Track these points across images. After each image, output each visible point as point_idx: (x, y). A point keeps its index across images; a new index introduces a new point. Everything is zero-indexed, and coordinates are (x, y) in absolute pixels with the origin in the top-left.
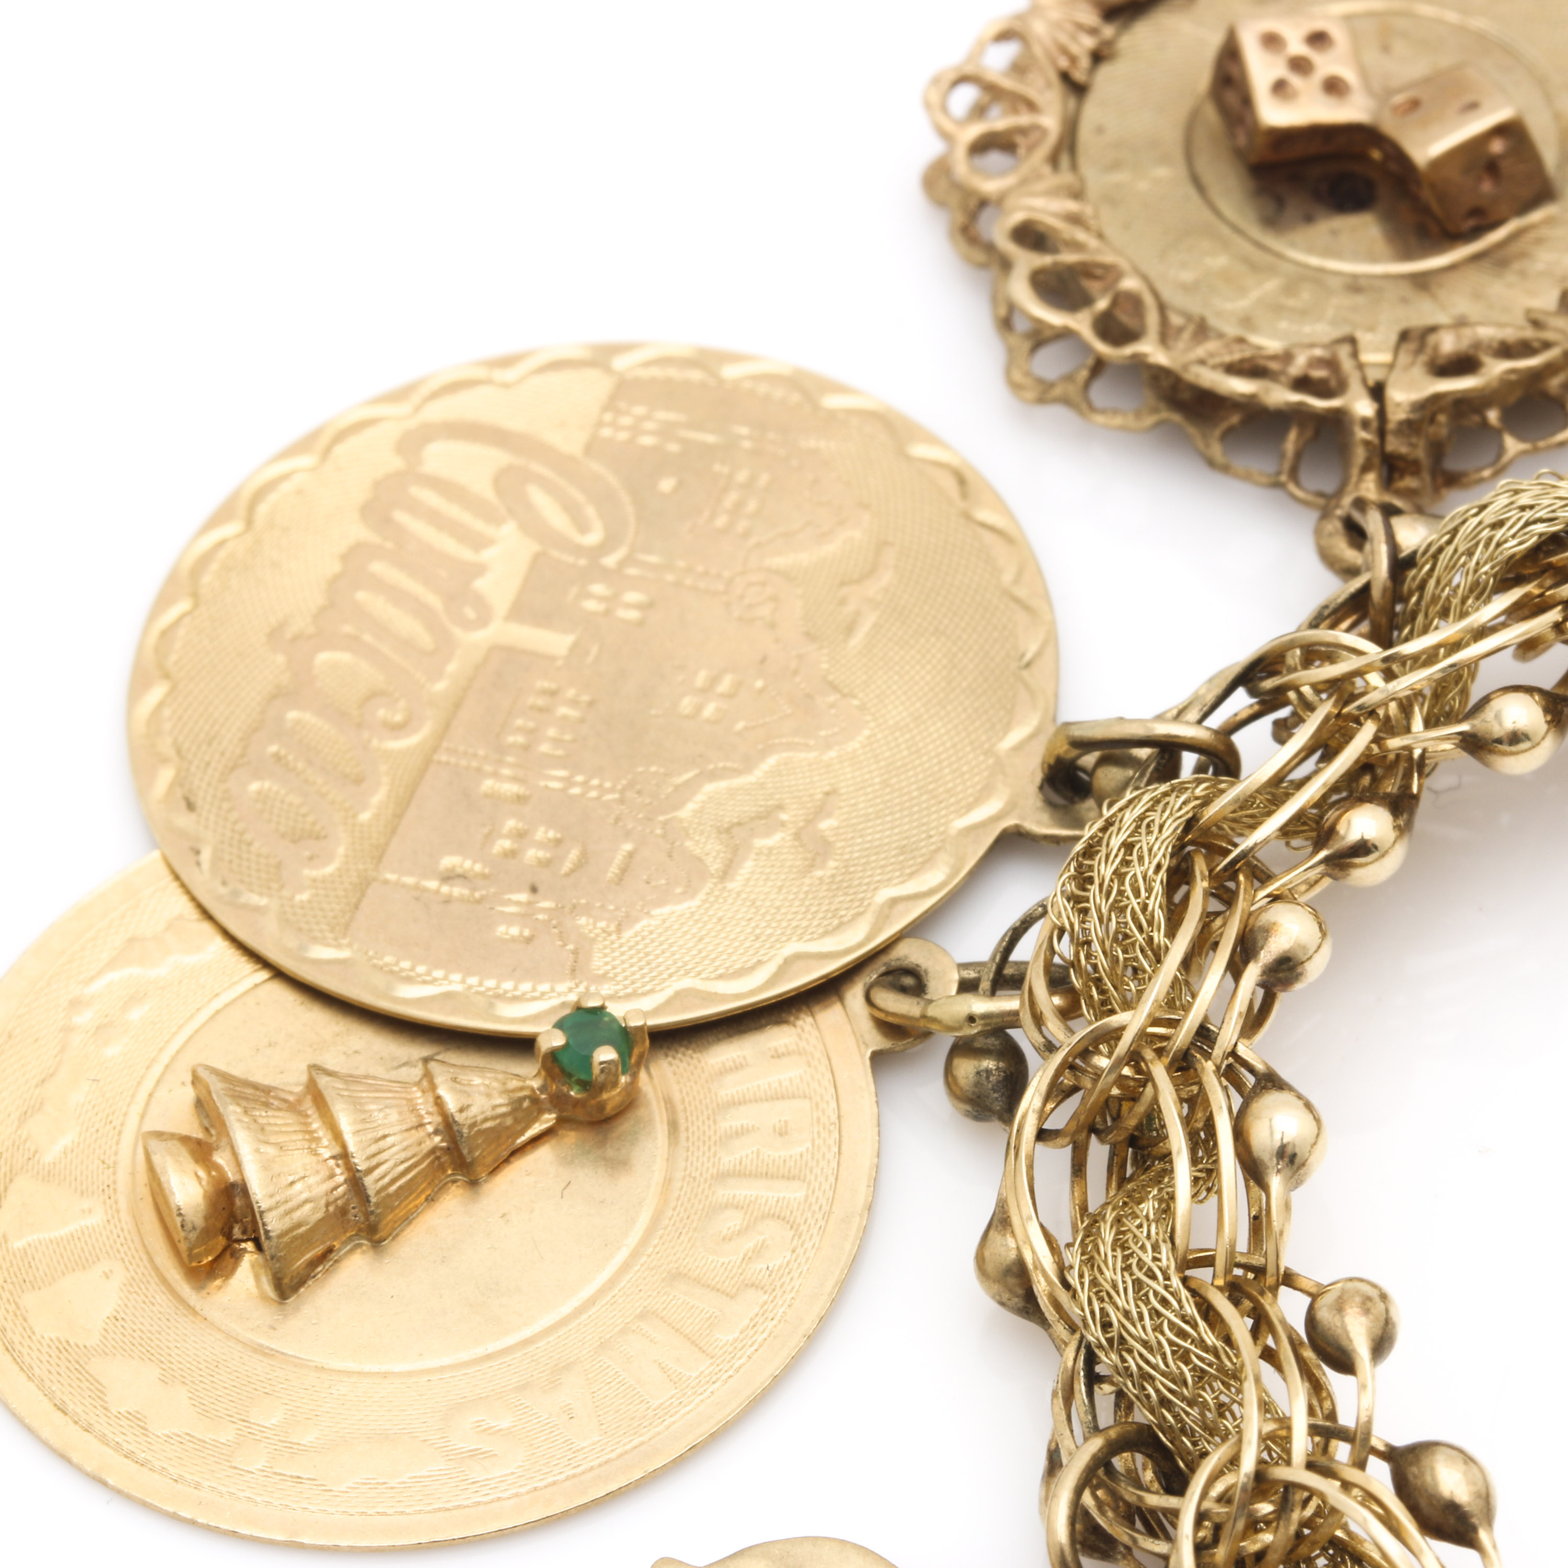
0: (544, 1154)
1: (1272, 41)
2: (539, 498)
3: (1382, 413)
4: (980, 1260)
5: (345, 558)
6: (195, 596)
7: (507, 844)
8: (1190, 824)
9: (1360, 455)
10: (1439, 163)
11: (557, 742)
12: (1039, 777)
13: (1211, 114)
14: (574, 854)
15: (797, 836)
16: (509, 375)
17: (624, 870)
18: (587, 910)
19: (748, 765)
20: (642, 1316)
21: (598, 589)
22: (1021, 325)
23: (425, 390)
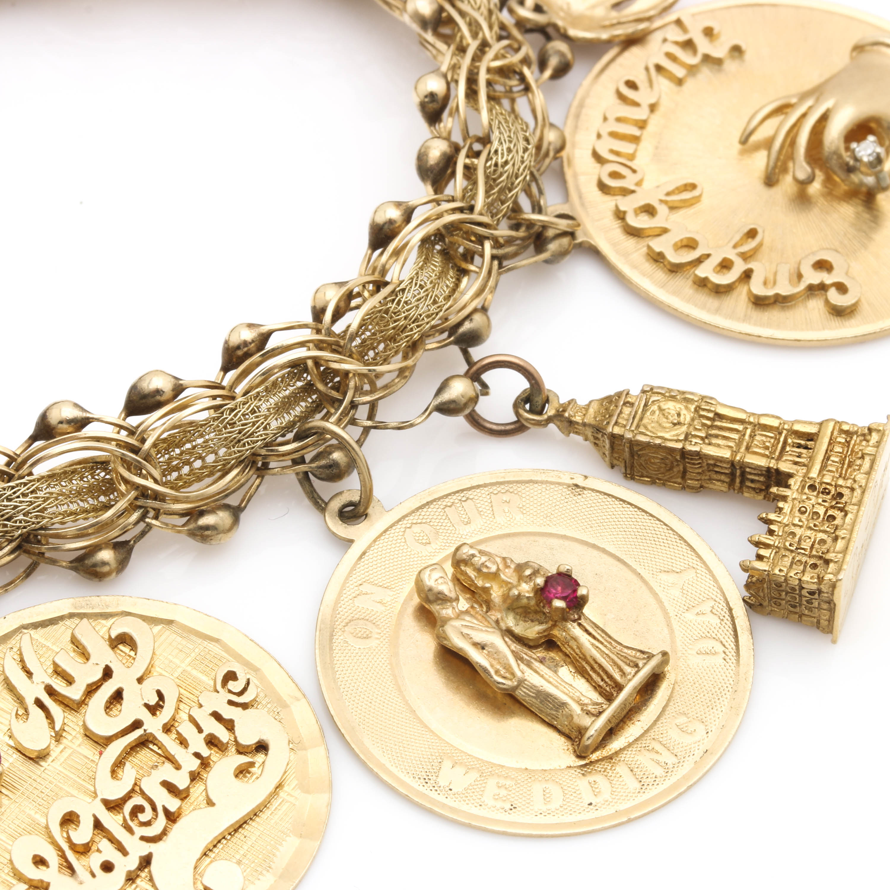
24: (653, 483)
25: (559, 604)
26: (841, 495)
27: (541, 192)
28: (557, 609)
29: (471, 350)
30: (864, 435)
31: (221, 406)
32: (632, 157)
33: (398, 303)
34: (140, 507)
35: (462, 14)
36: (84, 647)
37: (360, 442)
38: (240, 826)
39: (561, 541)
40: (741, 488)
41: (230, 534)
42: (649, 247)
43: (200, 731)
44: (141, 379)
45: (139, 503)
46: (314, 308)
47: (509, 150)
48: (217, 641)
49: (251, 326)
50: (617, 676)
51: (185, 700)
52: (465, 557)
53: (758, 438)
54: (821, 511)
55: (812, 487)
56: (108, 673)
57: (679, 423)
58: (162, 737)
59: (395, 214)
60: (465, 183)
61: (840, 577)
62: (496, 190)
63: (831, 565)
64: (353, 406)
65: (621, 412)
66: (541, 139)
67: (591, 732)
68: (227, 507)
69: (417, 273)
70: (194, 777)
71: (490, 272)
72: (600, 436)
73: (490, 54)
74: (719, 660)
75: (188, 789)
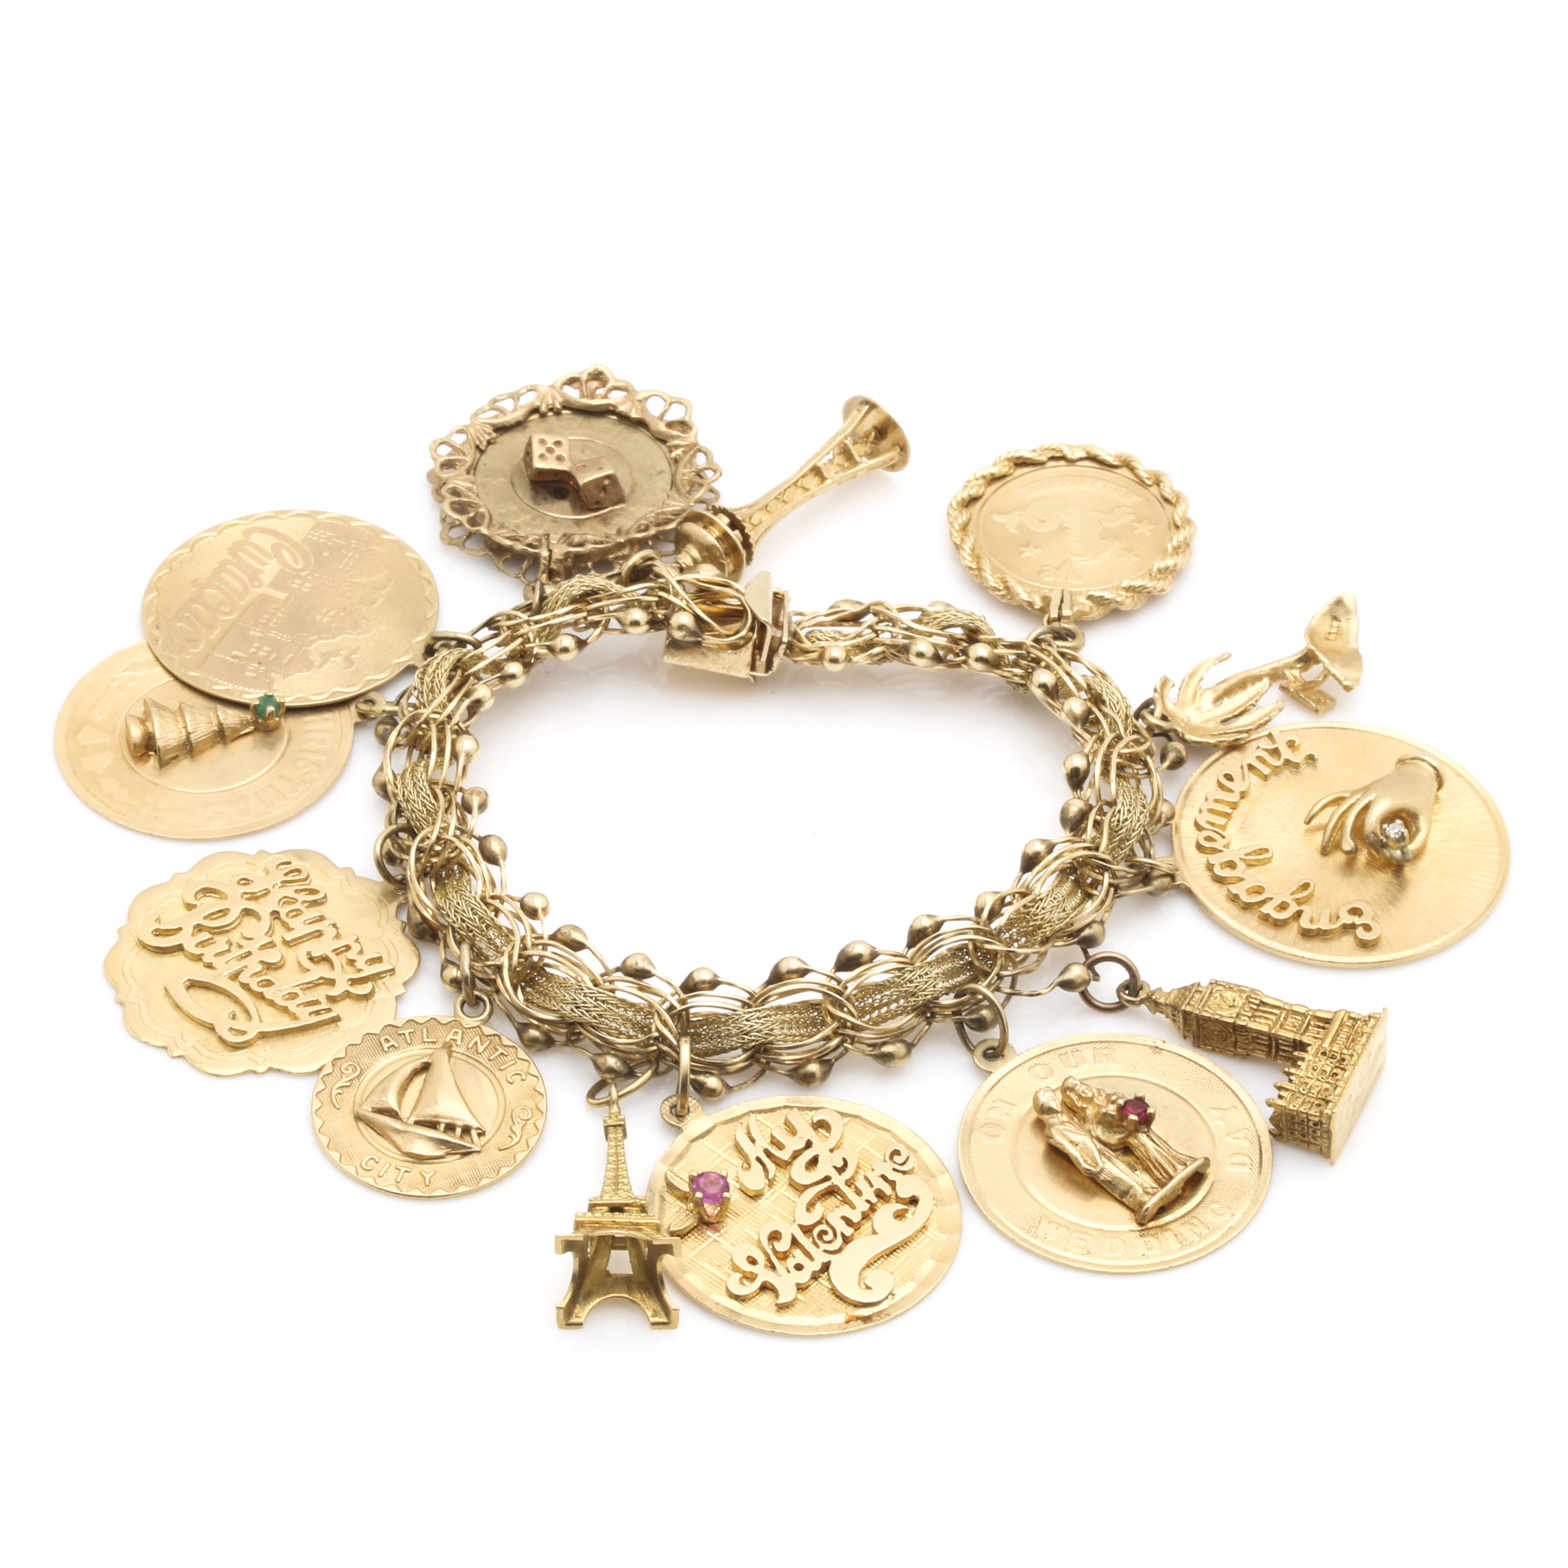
0: (250, 739)
1: (542, 442)
2: (285, 553)
3: (550, 556)
4: (374, 779)
5: (220, 563)
6: (171, 568)
7: (254, 650)
8: (459, 660)
9: (542, 567)
10: (586, 484)
11: (275, 623)
12: (423, 651)
13: (523, 465)
14: (274, 655)
15: (344, 658)
16: (283, 517)
17: (289, 662)
18: (274, 671)
19: (334, 636)
20: (270, 786)
21: (297, 581)
22: (448, 521)
23: (255, 518)
24: (1213, 1050)
25: (1133, 1117)
26: (1343, 1060)
27: (1151, 845)
28: (1132, 1120)
29: (1089, 950)
30: (1365, 1021)
31: (903, 968)
32: (1223, 827)
33: (1038, 908)
34: (841, 1034)
35: (1105, 715)
36: (793, 1127)
37: (1003, 1005)
38: (895, 1251)
39: (1142, 1083)
40: (1276, 1056)
41: (903, 1061)
42: (1228, 890)
43: (871, 1186)
44: (847, 946)
45: (840, 1031)
46: (976, 908)
47: (1129, 811)
48: (888, 1131)
49: (929, 916)
50: (1171, 1171)
51: (862, 1167)
52: (1070, 1085)
53: (1290, 1020)
54: (1328, 1069)
55: (1324, 1054)
56: (809, 1144)
57: (1234, 1006)
58: (845, 1189)
59: (1040, 848)
60: (1094, 834)
61: (1335, 1111)
62: (1117, 839)
63: (1330, 1104)
64: (1000, 977)
65: (1193, 997)
66: (1155, 808)
67: (1149, 1205)
68: (903, 1041)
69: (1053, 890)
70: (865, 1216)
71: (1107, 895)
72: (1176, 1013)
73: (1122, 744)
74: (1246, 1170)
75: (859, 1223)
